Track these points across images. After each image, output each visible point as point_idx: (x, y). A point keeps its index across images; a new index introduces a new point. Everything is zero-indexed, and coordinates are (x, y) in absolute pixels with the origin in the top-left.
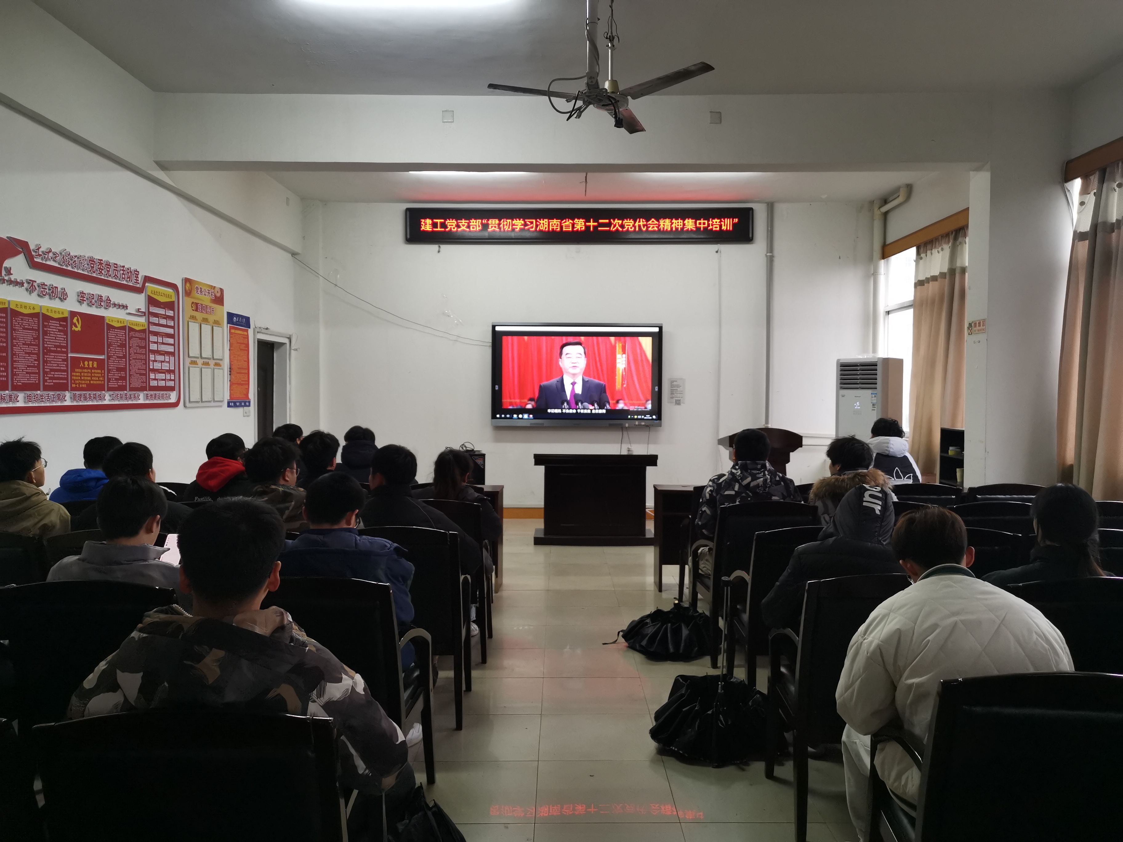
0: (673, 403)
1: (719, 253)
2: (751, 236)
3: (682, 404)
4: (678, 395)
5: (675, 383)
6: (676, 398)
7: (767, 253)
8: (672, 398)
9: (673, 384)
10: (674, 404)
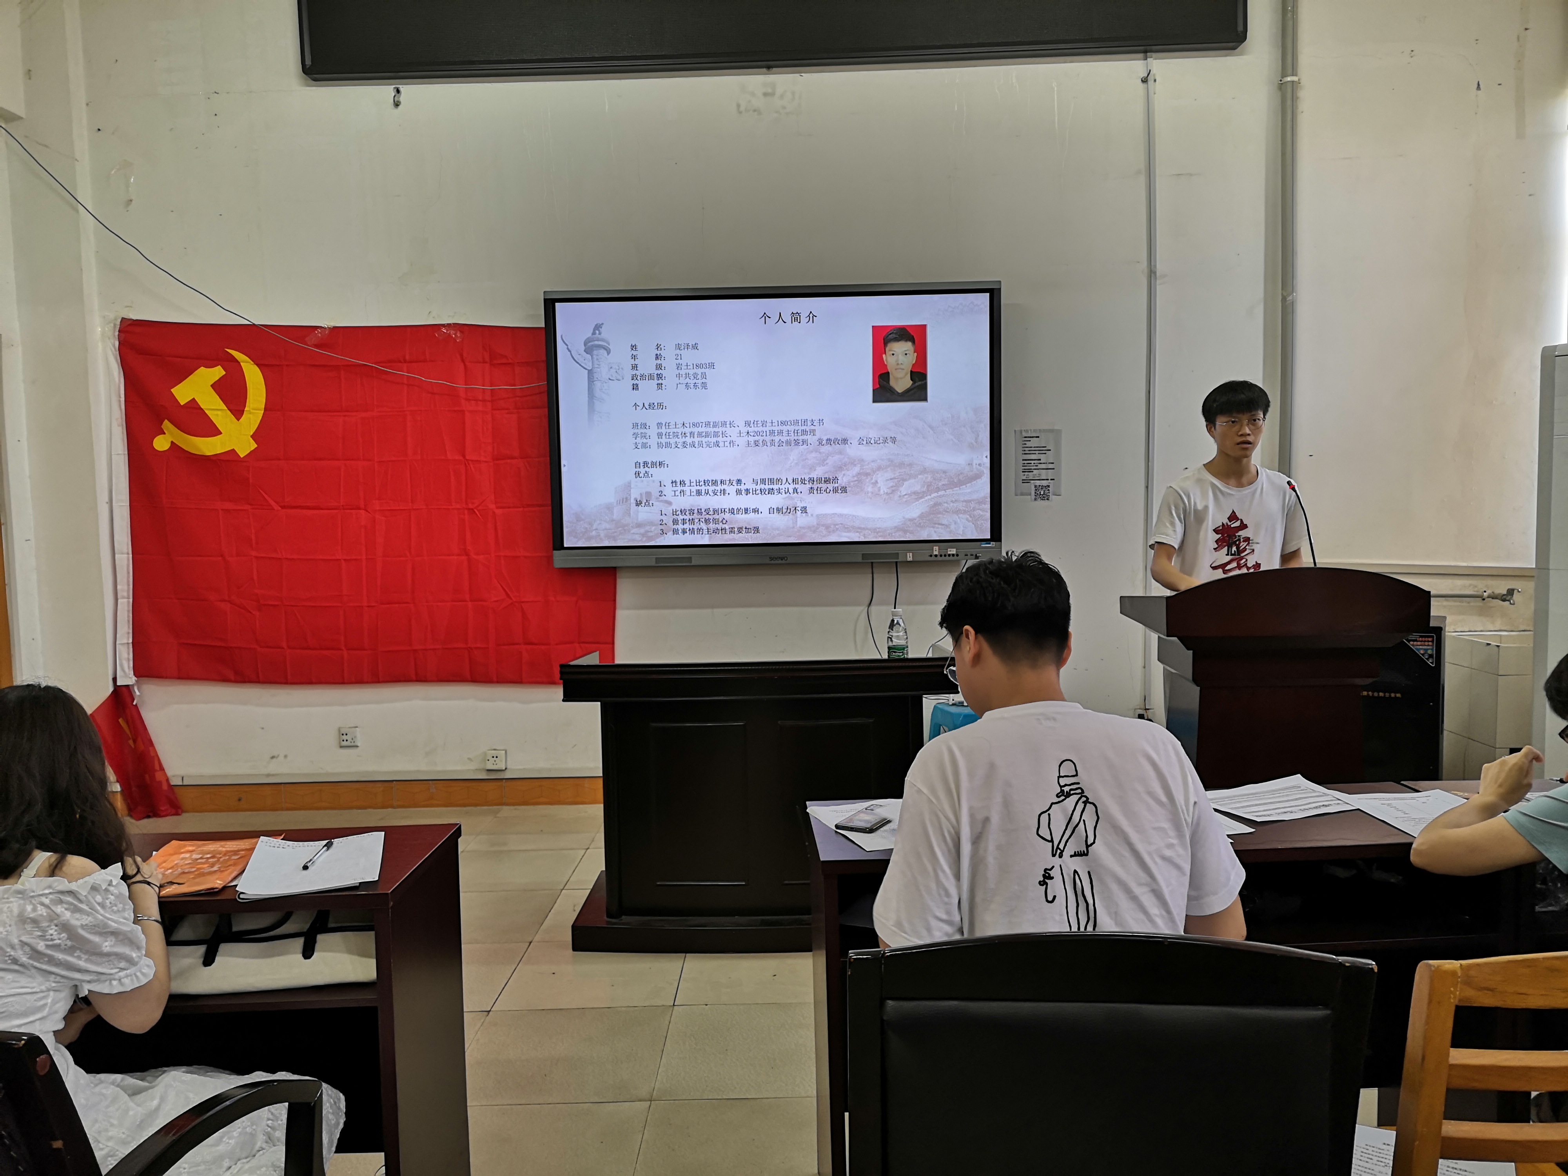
0: (1030, 494)
1: (1151, 82)
2: (1240, 28)
3: (1052, 497)
4: (1044, 474)
5: (1034, 443)
6: (1038, 483)
7: (1284, 75)
8: (1025, 481)
9: (1028, 444)
10: (1033, 497)
